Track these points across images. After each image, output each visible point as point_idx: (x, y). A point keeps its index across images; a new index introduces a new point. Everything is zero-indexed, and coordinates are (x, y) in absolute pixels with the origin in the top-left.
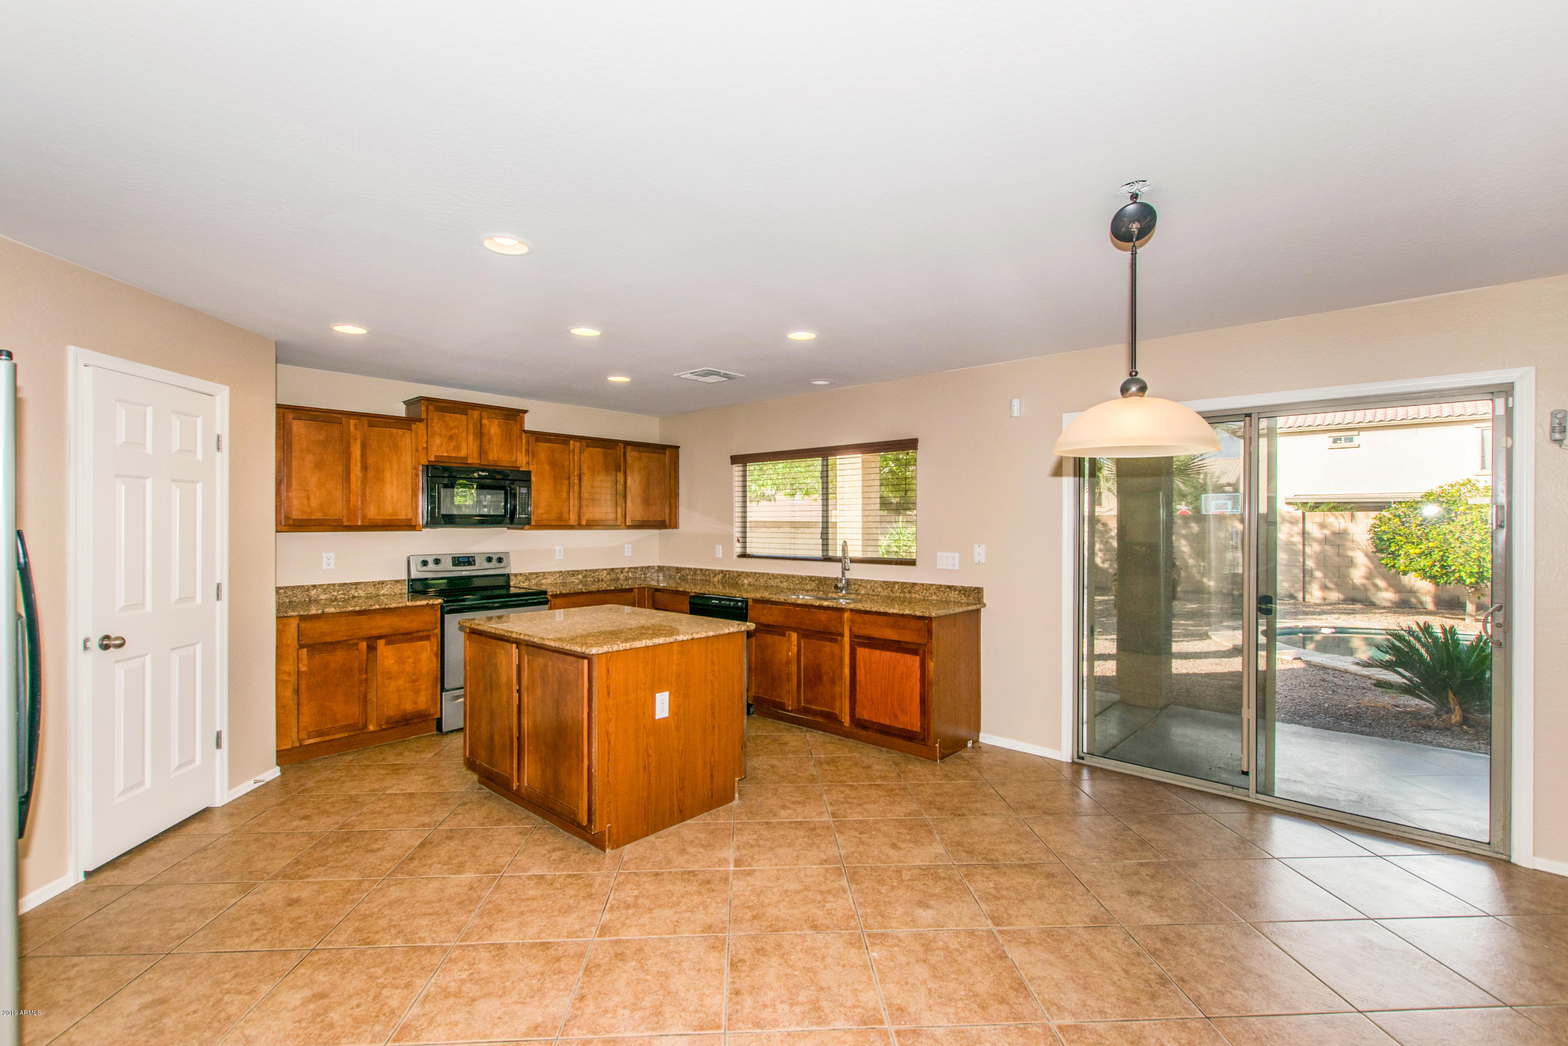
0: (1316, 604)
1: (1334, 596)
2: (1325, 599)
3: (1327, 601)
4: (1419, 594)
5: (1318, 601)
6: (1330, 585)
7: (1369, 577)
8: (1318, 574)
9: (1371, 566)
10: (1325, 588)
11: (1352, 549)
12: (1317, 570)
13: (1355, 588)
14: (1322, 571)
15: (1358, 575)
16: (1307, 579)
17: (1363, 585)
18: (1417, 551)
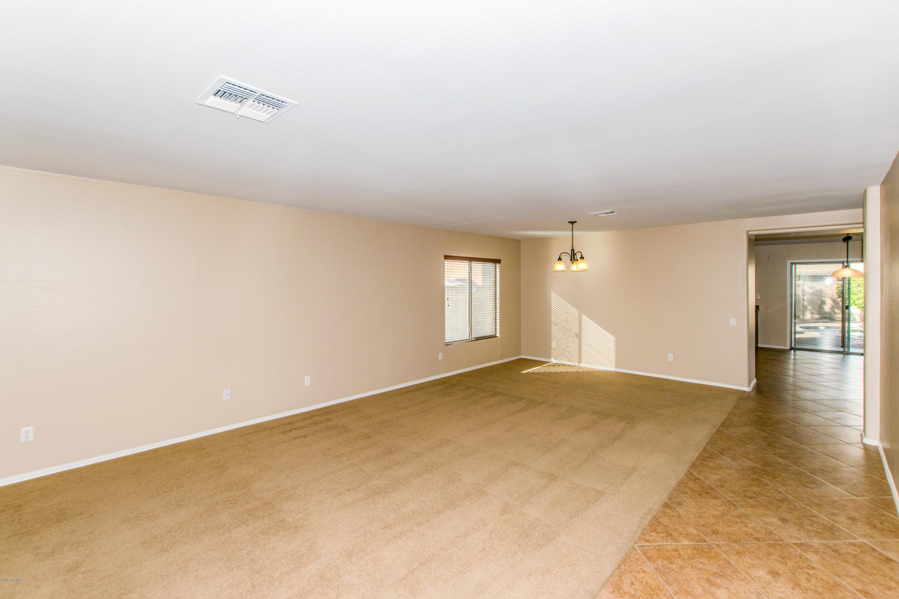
0: (809, 320)
1: (817, 316)
2: (812, 318)
3: (814, 319)
4: (853, 315)
5: (810, 319)
6: (815, 312)
7: (832, 308)
8: (809, 308)
9: (833, 304)
10: (812, 313)
11: (825, 297)
12: (809, 306)
13: (826, 313)
14: (811, 306)
15: (827, 308)
16: (805, 309)
17: (829, 312)
18: (857, 297)
